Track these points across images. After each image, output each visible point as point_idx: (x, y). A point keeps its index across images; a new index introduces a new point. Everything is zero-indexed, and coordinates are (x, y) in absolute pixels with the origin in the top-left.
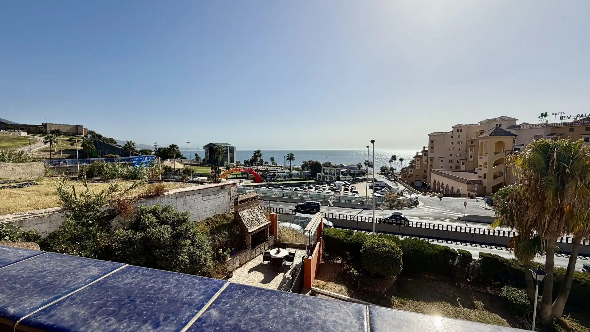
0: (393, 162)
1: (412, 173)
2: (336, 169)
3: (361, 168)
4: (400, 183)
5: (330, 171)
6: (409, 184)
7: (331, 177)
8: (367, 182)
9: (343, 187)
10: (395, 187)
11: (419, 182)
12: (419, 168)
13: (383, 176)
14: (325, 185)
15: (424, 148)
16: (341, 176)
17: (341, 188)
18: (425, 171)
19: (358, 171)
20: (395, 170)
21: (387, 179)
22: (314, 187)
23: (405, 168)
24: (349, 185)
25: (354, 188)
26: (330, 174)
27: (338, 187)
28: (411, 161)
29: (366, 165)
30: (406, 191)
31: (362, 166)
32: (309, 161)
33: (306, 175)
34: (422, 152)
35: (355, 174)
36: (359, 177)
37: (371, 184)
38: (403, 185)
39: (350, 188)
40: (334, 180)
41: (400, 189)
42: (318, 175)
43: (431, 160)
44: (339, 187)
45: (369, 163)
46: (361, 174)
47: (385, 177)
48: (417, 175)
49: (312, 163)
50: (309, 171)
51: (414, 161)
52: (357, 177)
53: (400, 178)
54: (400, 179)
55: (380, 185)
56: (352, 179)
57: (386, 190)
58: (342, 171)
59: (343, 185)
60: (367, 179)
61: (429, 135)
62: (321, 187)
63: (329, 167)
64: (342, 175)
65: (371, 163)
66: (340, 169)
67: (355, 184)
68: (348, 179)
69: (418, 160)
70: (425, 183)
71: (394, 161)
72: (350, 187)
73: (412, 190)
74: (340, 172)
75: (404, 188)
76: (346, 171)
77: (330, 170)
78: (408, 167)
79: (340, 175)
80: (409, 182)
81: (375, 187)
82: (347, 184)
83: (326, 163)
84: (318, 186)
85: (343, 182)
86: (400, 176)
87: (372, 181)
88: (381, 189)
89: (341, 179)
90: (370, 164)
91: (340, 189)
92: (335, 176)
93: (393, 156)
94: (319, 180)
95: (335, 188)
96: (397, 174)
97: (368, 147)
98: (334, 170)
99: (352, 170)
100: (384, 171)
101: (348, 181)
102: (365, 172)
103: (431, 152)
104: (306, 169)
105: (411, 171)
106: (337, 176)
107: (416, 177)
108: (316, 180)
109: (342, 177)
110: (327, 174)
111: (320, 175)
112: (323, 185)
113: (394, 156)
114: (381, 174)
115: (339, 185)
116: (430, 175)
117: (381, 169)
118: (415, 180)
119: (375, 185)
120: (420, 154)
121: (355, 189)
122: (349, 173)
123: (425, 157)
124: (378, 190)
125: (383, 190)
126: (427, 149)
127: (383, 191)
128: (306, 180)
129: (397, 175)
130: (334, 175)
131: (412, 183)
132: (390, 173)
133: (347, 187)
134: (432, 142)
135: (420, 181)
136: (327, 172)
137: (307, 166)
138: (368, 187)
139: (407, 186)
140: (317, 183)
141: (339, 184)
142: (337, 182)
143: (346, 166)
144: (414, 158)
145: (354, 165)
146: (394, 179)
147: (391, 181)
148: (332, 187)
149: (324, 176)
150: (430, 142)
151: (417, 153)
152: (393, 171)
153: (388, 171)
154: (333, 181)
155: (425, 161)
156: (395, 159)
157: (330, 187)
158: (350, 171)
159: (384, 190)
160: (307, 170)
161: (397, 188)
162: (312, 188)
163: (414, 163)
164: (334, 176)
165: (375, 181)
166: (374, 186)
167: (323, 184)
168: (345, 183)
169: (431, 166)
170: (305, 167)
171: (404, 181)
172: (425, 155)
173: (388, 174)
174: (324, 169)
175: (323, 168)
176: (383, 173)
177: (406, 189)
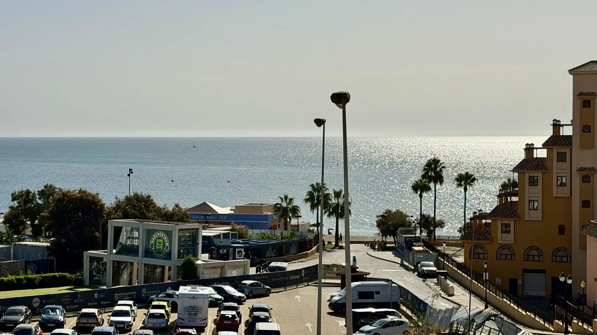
0: (428, 189)
1: (508, 239)
2: (176, 228)
3: (294, 222)
4: (461, 284)
5: (148, 238)
6: (499, 289)
7: (155, 267)
8: (320, 286)
9: (212, 314)
10: (442, 305)
11: (541, 276)
12: (537, 215)
13: (389, 255)
14: (124, 305)
15: (557, 125)
16: (203, 259)
17: (200, 316)
18: (562, 230)
19: (278, 232)
20: (441, 224)
21: (407, 268)
22: (72, 322)
23: (483, 216)
24: (240, 301)
25: (263, 314)
26: (148, 253)
27: (186, 316)
28: (504, 186)
29: (313, 207)
30: (488, 318)
31: (295, 211)
32: (42, 193)
33: (27, 263)
34: (545, 145)
35: (267, 246)
36: (284, 265)
37: (337, 294)
38: (477, 295)
39: (245, 317)
40: (167, 281)
41: (462, 314)
42: (92, 259)
43: (586, 179)
44: (194, 311)
45: (327, 197)
46: (293, 250)
47: (399, 260)
48: (530, 248)
49: (60, 200)
50: (44, 244)
51: (515, 184)
52: (273, 264)
53: (461, 259)
54: (459, 266)
55: (377, 299)
56: (252, 271)
57: (404, 319)
58: (204, 238)
59: (214, 303)
60: (320, 272)
61: (571, 71)
62: (105, 316)
63: (142, 216)
64: (206, 256)
65: (337, 195)
66: (195, 225)
67: (266, 294)
68: (234, 273)
69: (533, 182)
70: (562, 279)
71: (432, 185)
72: (245, 310)
73: (511, 313)
74: (195, 243)
75: (478, 306)
76: (226, 236)
77: (150, 233)
78: (495, 213)
79: (195, 255)
80: (498, 281)
81: (356, 306)
82: (229, 297)
83: (128, 199)
84: (92, 315)
85: (208, 291)
86: (462, 252)
87: (343, 278)
88: (384, 315)
89: (202, 277)
90: (334, 201)
91: (199, 323)
92: (175, 261)
93: (429, 164)
94: (94, 283)
95: (174, 317)
96: (450, 243)
97: (320, 122)
98: (169, 234)
99: (250, 232)
100: (393, 233)
101: (235, 282)
102: (311, 236)
103: (583, 147)
104: (29, 231)
105: (506, 229)
106: (180, 262)
107: (527, 257)
108: (79, 283)
109: (206, 266)
110: (131, 250)
111: (99, 259)
112: (117, 308)
113: (435, 162)
114: (383, 247)
115: (193, 303)
116: (583, 247)
117: (380, 224)
118: (525, 271)
119: (354, 298)
120: (542, 154)
121: (266, 320)
122: (239, 244)
123: (557, 168)
124: (370, 318)
125: (390, 318)
126: (567, 131)
127: (393, 323)
128: (31, 284)
129: (450, 251)
130: (168, 256)
131: (513, 282)
132: (418, 240)
133: (229, 313)
134: (587, 104)
135: (544, 271)
136: (136, 242)
137: (32, 213)
138: (325, 309)
139: (491, 294)
140: (87, 301)
141: (194, 297)
142: (184, 290)
143: (226, 211)
144: (514, 170)
145: (260, 207)
146: (437, 264)
147: (425, 276)
148: (161, 316)
149: (119, 263)
150: (580, 103)
151: (529, 149)
152: (431, 233)
153: (410, 232)
154: (163, 288)
155: (562, 184)
156: (439, 179)
157: (152, 316)
158: (241, 236)
159: (396, 319)
160: (35, 236)
161: (450, 306)
162: (61, 325)
163: (516, 195)
164: (166, 263)
165: (355, 279)
166: (349, 306)
167: (115, 304)
168: (220, 291)
169: (586, 204)
170: (23, 223)
171: (478, 277)
172: (561, 158)
173: (409, 244)
174: (118, 231)
175: (113, 223)
176: (390, 239)
177: (490, 310)
